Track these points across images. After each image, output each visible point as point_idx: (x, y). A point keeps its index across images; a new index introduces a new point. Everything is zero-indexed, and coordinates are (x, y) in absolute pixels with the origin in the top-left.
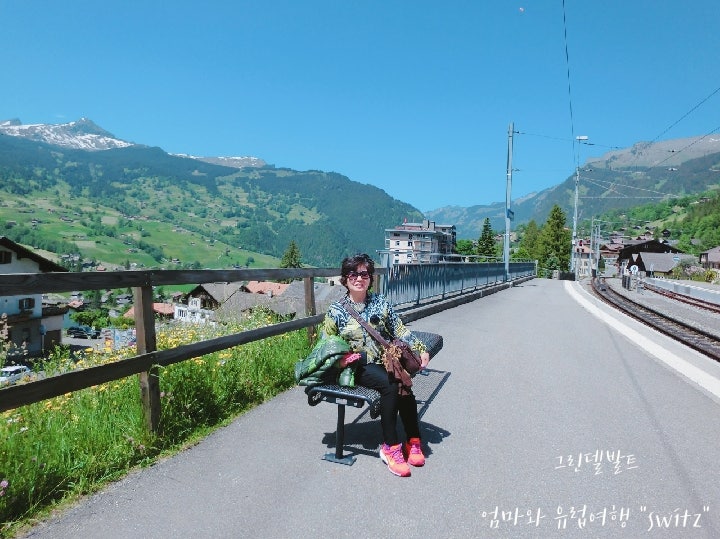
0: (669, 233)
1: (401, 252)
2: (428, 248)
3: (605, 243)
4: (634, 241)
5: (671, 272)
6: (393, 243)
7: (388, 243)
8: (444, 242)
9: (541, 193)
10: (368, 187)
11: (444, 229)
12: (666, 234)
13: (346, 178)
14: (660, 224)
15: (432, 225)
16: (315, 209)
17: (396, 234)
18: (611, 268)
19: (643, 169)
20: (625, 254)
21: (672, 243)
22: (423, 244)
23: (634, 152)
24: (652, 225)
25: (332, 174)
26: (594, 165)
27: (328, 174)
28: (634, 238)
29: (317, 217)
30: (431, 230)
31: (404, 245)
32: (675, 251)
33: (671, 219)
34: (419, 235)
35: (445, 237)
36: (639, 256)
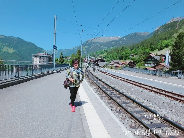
0: (104, 57)
1: (37, 61)
2: (45, 60)
3: (90, 59)
4: (97, 59)
5: (104, 66)
6: (35, 59)
7: (33, 58)
8: (50, 59)
9: (77, 47)
10: (30, 42)
11: (50, 55)
12: (103, 57)
13: (23, 40)
14: (102, 55)
15: (47, 54)
16: (12, 48)
17: (36, 56)
18: (92, 65)
19: (99, 43)
20: (95, 62)
21: (105, 59)
22: (44, 59)
23: (97, 39)
24: (100, 55)
25: (18, 38)
26: (88, 41)
27: (17, 38)
28: (97, 58)
29: (13, 51)
30: (46, 55)
31: (38, 59)
32: (105, 61)
33: (104, 54)
34: (43, 56)
35: (50, 57)
36: (98, 63)
